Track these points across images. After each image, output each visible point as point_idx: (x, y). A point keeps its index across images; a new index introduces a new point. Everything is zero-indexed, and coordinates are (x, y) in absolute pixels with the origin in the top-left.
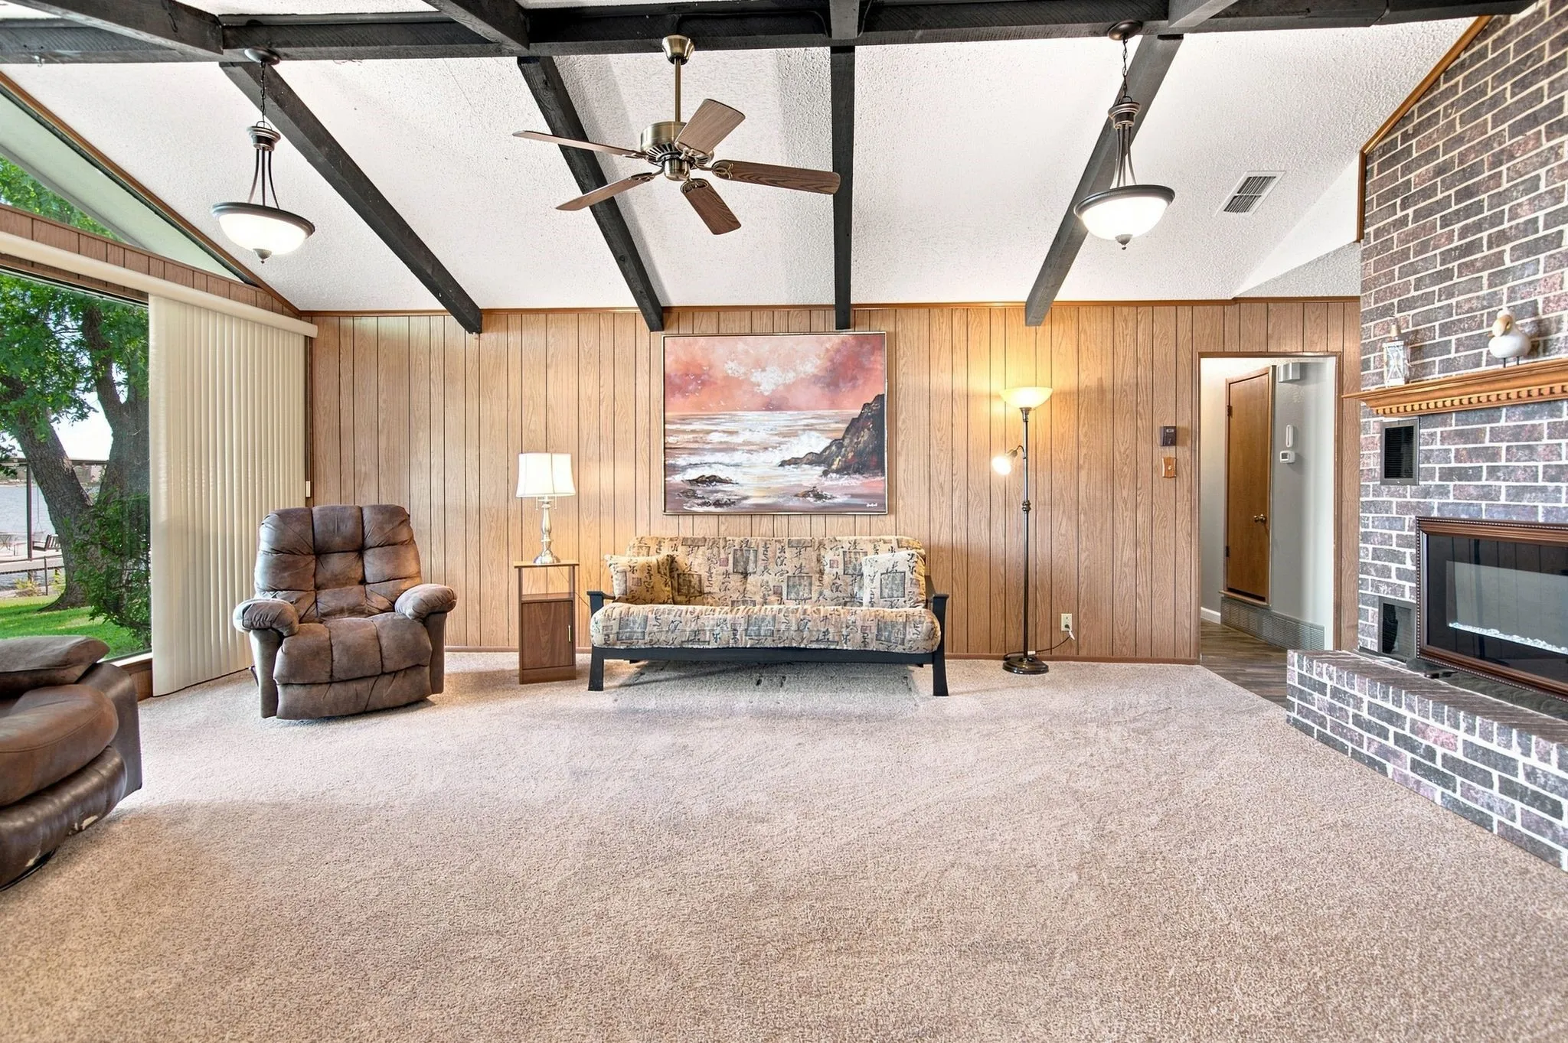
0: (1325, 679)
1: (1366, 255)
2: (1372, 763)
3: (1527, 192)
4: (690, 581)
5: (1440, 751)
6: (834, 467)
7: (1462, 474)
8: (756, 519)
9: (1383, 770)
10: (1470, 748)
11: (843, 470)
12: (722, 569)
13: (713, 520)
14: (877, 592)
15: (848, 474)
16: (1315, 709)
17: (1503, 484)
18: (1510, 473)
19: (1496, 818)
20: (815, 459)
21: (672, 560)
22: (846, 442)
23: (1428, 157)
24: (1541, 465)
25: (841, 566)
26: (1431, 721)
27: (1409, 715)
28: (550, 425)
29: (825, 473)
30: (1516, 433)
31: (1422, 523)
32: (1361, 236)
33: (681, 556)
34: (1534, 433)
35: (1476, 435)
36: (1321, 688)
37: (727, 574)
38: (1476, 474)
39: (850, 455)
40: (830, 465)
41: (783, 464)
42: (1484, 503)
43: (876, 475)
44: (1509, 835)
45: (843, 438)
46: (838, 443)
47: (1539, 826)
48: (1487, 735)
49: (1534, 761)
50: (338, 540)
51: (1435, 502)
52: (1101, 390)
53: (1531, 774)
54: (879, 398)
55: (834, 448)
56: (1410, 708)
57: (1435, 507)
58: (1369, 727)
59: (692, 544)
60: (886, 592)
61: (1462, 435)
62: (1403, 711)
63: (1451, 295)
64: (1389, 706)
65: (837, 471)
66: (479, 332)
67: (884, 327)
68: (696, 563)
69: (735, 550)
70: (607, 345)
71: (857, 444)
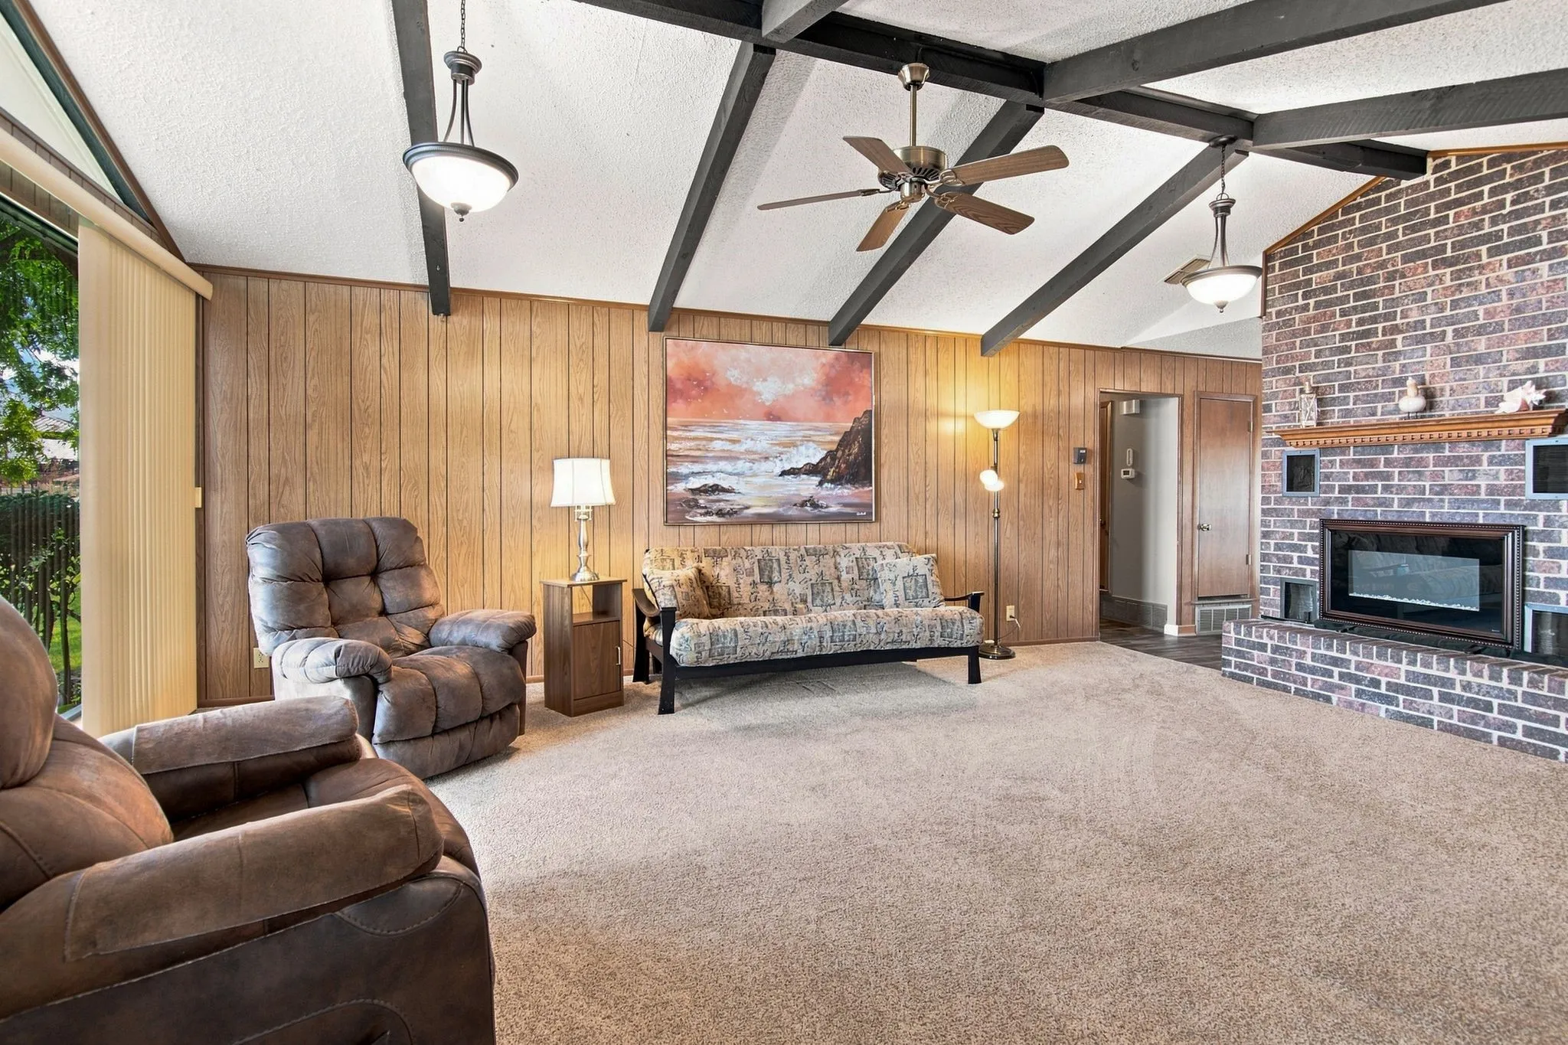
0: (1266, 640)
1: (1268, 328)
2: (1316, 696)
3: (1415, 301)
4: (720, 594)
5: (1384, 680)
6: (828, 477)
7: (1359, 490)
8: (757, 528)
9: (1328, 700)
10: (1412, 676)
11: (837, 480)
12: (750, 579)
13: (714, 530)
14: (901, 594)
15: (841, 484)
16: (1255, 663)
17: (1396, 497)
18: (1401, 489)
19: (1436, 719)
20: (811, 470)
21: (700, 571)
22: (840, 453)
23: (1329, 265)
24: (1427, 484)
25: (856, 571)
26: (1375, 661)
27: (1354, 658)
28: (535, 427)
29: (821, 484)
30: (1407, 462)
31: (1325, 523)
32: (1264, 313)
33: (706, 564)
34: (1421, 462)
35: (1372, 464)
36: (1262, 647)
37: (754, 583)
38: (1373, 489)
39: (843, 466)
40: (825, 475)
41: (784, 473)
42: (1379, 510)
43: (863, 486)
44: (1445, 728)
45: (837, 450)
46: (831, 454)
47: (1473, 719)
48: (1427, 665)
49: (1469, 677)
50: (351, 562)
51: (1336, 508)
52: (1035, 416)
53: (1467, 687)
54: (868, 413)
55: (828, 459)
56: (1356, 653)
57: (1335, 512)
58: (1313, 671)
59: (717, 555)
60: (911, 593)
61: (1359, 463)
62: (1348, 656)
63: (1350, 365)
64: (1334, 654)
65: (832, 481)
66: (447, 314)
67: (871, 347)
68: (723, 574)
69: (759, 560)
70: (600, 342)
71: (849, 455)
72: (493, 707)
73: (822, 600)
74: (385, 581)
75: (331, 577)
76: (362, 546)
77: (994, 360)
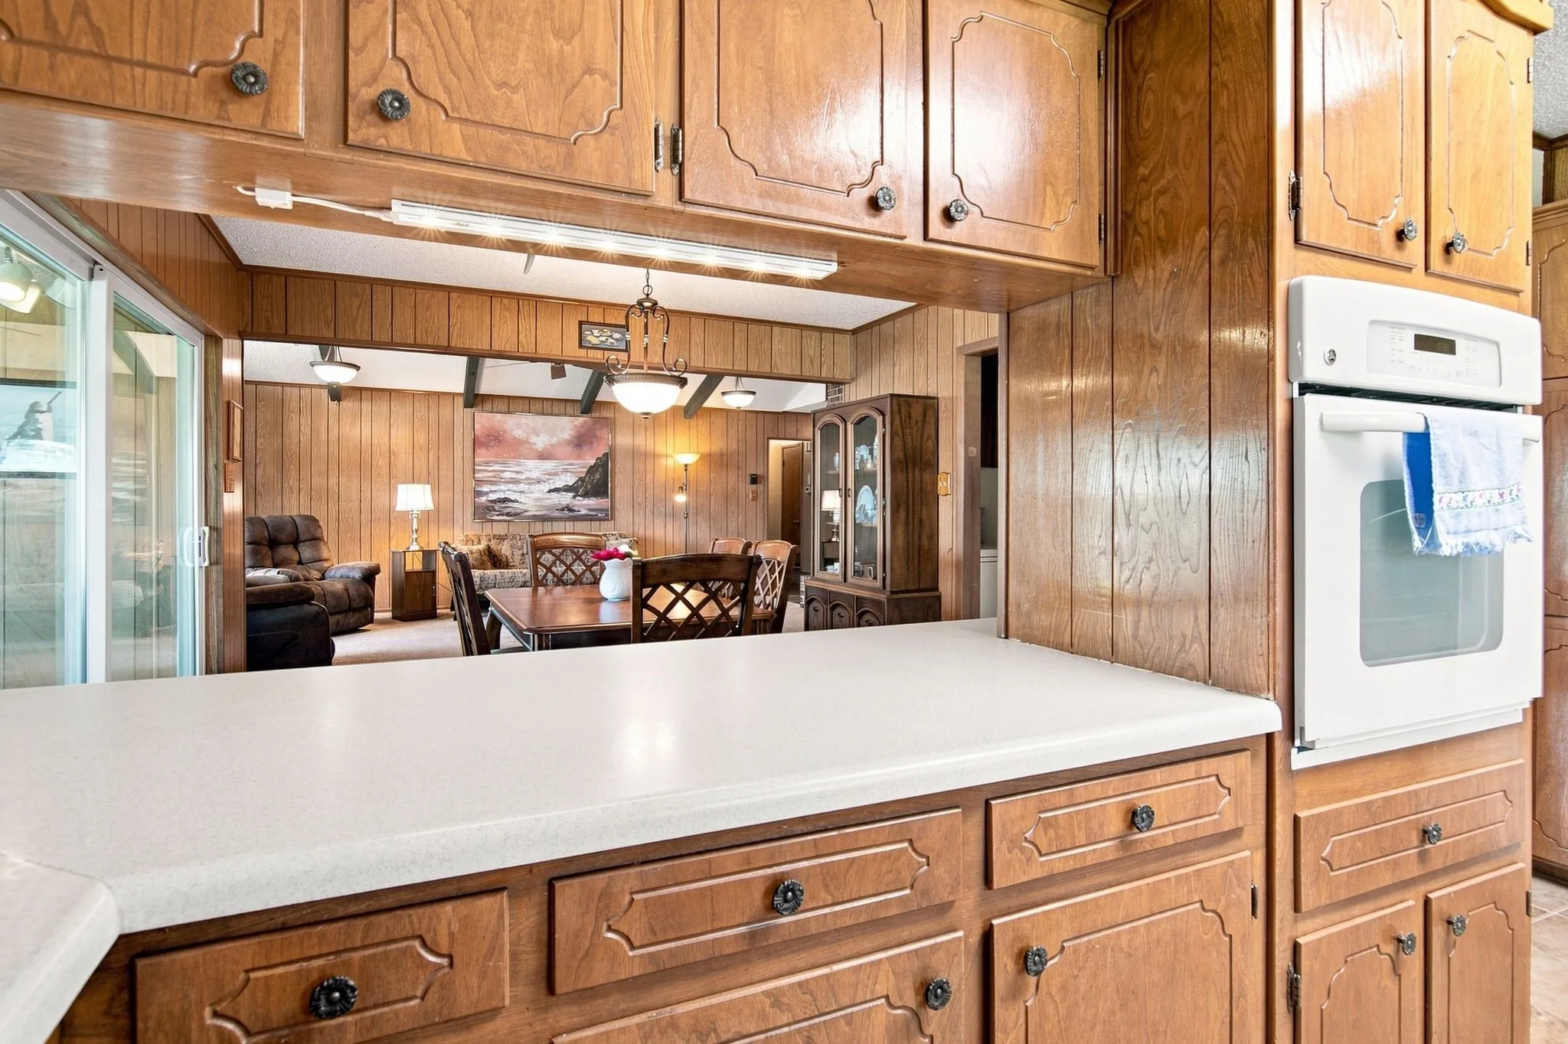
4: (501, 560)
6: (580, 493)
8: (533, 524)
11: (585, 495)
13: (505, 525)
15: (588, 497)
20: (568, 489)
21: (489, 547)
22: (587, 479)
28: (392, 463)
29: (574, 497)
32: (827, 399)
33: (493, 544)
37: (523, 555)
39: (589, 486)
40: (577, 492)
41: (550, 491)
45: (585, 477)
46: (581, 479)
50: (283, 537)
52: (722, 455)
54: (606, 455)
55: (580, 483)
59: (501, 538)
65: (582, 496)
66: (339, 401)
67: (606, 414)
68: (504, 549)
70: (433, 415)
71: (593, 480)
72: (354, 605)
74: (302, 548)
75: (273, 543)
76: (290, 528)
77: (693, 422)
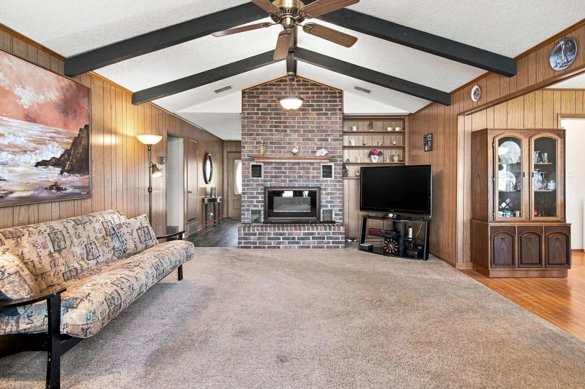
0: (256, 231)
2: (274, 247)
3: (293, 119)
5: (296, 237)
6: (66, 168)
7: (276, 177)
9: (279, 247)
10: (305, 234)
11: (71, 171)
12: (47, 252)
14: (137, 240)
15: (73, 173)
16: (252, 241)
17: (288, 179)
18: (289, 177)
19: (311, 245)
20: (55, 162)
22: (72, 151)
23: (266, 101)
24: (297, 175)
25: (104, 232)
26: (294, 231)
27: (287, 232)
29: (62, 173)
30: (290, 168)
31: (265, 188)
32: (243, 113)
34: (295, 169)
35: (280, 169)
36: (255, 234)
38: (281, 177)
39: (75, 160)
40: (64, 167)
41: (38, 164)
42: (283, 183)
43: (85, 174)
44: (314, 247)
45: (71, 149)
46: (67, 152)
47: (320, 243)
48: (308, 230)
49: (319, 231)
51: (269, 183)
53: (319, 234)
54: (86, 127)
55: (66, 156)
56: (287, 230)
57: (269, 184)
58: (273, 239)
60: (143, 239)
61: (276, 168)
62: (285, 231)
63: (272, 136)
64: (281, 232)
65: (68, 171)
67: (86, 83)
69: (49, 234)
71: (78, 153)
73: (93, 255)
77: (136, 108)
